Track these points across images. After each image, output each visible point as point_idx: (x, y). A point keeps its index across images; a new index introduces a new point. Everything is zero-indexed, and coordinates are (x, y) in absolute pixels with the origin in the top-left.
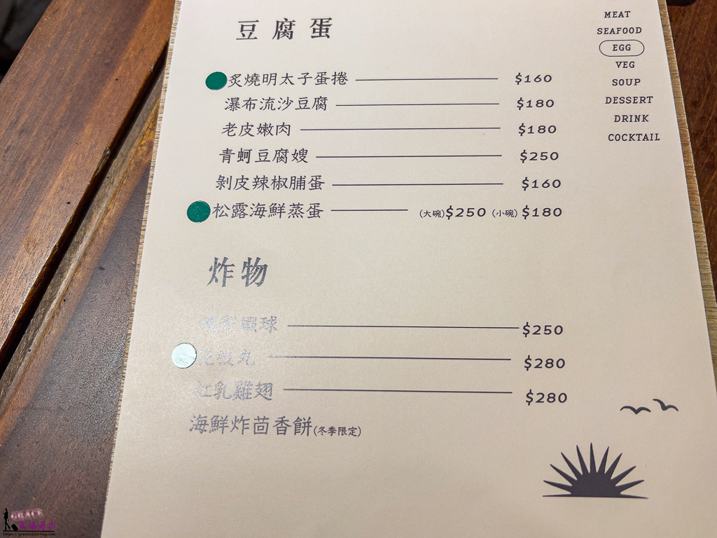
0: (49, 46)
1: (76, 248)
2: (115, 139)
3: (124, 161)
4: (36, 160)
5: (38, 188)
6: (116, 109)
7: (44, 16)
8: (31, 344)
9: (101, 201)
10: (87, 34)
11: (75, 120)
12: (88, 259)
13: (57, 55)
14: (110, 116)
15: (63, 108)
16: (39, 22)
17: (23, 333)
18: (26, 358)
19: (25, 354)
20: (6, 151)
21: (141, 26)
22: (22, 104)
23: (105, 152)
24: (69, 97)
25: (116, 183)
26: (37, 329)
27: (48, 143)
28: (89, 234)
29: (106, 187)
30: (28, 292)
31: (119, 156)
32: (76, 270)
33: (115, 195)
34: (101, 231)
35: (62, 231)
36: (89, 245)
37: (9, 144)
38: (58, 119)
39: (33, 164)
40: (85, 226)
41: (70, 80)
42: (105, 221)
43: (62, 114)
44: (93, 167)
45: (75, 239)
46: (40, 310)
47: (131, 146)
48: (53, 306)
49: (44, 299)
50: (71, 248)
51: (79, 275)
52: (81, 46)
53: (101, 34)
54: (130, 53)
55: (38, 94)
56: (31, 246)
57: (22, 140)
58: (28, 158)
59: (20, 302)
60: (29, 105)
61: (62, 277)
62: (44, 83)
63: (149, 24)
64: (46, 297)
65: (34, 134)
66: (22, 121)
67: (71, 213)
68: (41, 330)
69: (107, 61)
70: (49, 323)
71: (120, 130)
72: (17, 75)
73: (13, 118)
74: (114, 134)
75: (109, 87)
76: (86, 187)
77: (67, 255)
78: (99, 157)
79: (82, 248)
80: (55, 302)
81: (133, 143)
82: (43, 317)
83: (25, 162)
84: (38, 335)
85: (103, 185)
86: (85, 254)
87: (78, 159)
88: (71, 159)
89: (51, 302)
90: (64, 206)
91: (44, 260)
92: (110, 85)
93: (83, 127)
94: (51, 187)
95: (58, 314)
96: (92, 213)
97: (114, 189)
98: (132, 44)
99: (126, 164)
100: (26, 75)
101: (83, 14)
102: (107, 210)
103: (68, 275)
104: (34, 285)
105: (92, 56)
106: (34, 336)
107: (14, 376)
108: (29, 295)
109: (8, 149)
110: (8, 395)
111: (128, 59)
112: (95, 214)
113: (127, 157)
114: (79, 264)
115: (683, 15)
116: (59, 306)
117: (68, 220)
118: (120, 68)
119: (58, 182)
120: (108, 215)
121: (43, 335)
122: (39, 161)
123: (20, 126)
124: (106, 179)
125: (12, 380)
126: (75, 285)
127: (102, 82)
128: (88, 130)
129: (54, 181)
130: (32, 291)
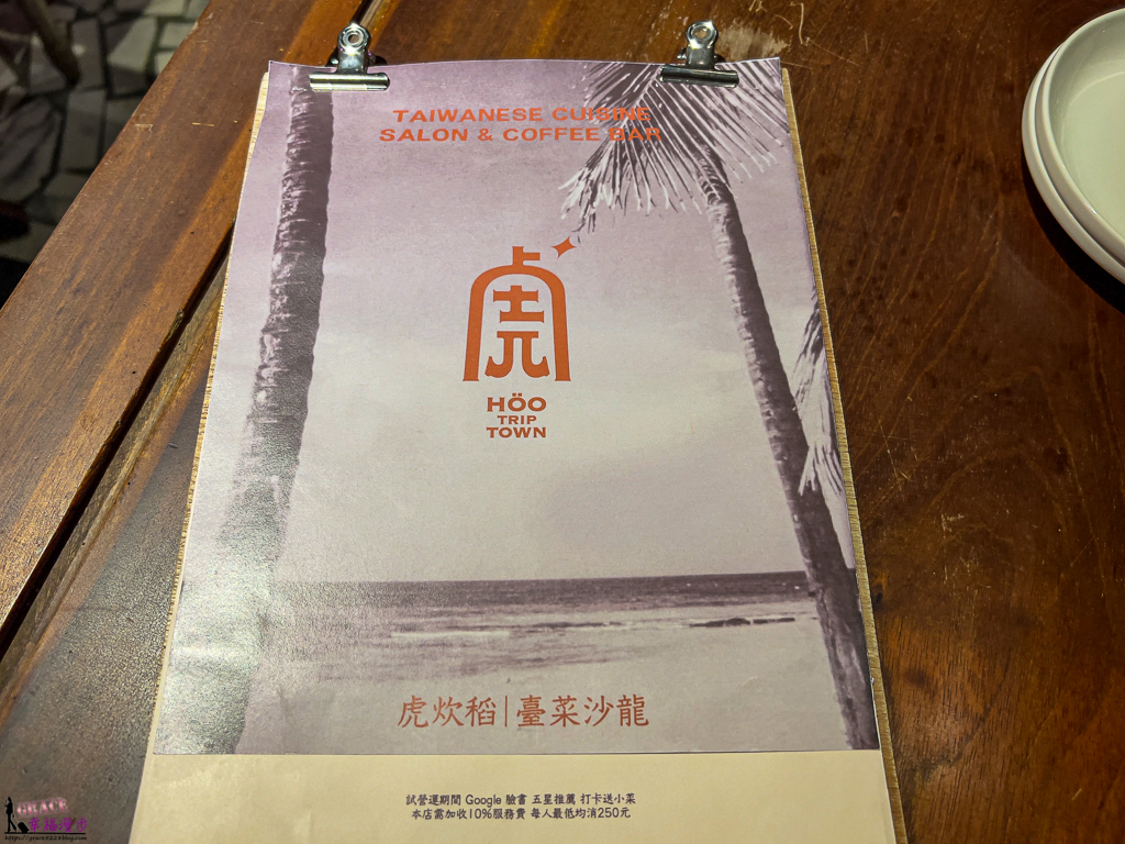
0: (111, 193)
1: (140, 426)
2: (189, 300)
3: (199, 326)
4: (94, 324)
5: (97, 355)
6: (192, 265)
7: (103, 160)
8: (85, 537)
9: (172, 370)
10: (157, 181)
11: (141, 280)
12: (158, 436)
13: (120, 205)
14: (184, 273)
15: (128, 265)
16: (98, 167)
17: (76, 523)
18: (79, 553)
19: (78, 547)
20: (59, 313)
21: (222, 172)
22: (78, 260)
23: (178, 314)
24: (136, 252)
25: (190, 351)
26: (93, 519)
27: (110, 305)
28: (157, 409)
29: (177, 355)
30: (84, 475)
31: (193, 319)
32: (143, 449)
33: (189, 364)
34: (174, 404)
35: (126, 404)
36: (160, 420)
37: (61, 305)
38: (120, 277)
39: (91, 328)
40: (152, 399)
41: (137, 232)
42: (179, 393)
43: (126, 272)
44: (163, 331)
45: (140, 415)
46: (96, 497)
47: (208, 309)
48: (112, 493)
49: (101, 485)
50: (135, 425)
51: (146, 455)
52: (149, 195)
53: (174, 181)
54: (208, 203)
55: (97, 249)
56: (88, 422)
57: (76, 301)
58: (85, 322)
59: (74, 486)
60: (87, 261)
61: (124, 458)
62: (105, 236)
63: (231, 171)
64: (105, 481)
65: (93, 293)
66: (78, 279)
67: (138, 384)
68: (98, 520)
69: (182, 212)
70: (109, 512)
71: (196, 290)
72: (72, 226)
73: (67, 276)
74: (188, 294)
75: (183, 241)
76: (155, 354)
77: (130, 433)
78: (172, 320)
79: (148, 424)
80: (115, 488)
81: (211, 305)
82: (101, 506)
83: (81, 327)
84: (94, 526)
85: (174, 353)
86: (153, 431)
87: (145, 322)
88: (137, 322)
89: (111, 488)
90: (127, 377)
91: (104, 438)
92: (184, 239)
93: (151, 287)
94: (113, 355)
95: (121, 499)
96: (161, 386)
97: (188, 357)
98: (211, 193)
99: (203, 329)
100: (83, 227)
101: (152, 157)
102: (181, 381)
103: (131, 457)
104: (92, 467)
105: (163, 206)
106: (89, 527)
107: (63, 575)
108: (85, 479)
109: (61, 310)
110: (57, 596)
111: (206, 209)
112: (165, 385)
113: (202, 321)
114: (147, 442)
115: (837, 168)
116: (122, 490)
117: (133, 392)
118: (197, 220)
119: (122, 348)
120: (182, 386)
121: (102, 525)
122: (98, 324)
123: (74, 286)
124: (178, 346)
125: (61, 579)
126: (143, 465)
127: (175, 236)
128: (157, 290)
129: (116, 347)
130: (89, 474)
